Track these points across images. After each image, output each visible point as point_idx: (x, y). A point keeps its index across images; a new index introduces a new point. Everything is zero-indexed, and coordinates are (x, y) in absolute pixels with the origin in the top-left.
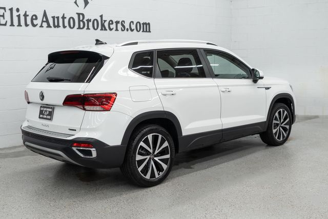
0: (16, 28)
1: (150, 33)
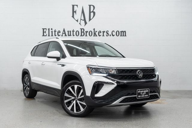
0: (51, 37)
1: (125, 37)
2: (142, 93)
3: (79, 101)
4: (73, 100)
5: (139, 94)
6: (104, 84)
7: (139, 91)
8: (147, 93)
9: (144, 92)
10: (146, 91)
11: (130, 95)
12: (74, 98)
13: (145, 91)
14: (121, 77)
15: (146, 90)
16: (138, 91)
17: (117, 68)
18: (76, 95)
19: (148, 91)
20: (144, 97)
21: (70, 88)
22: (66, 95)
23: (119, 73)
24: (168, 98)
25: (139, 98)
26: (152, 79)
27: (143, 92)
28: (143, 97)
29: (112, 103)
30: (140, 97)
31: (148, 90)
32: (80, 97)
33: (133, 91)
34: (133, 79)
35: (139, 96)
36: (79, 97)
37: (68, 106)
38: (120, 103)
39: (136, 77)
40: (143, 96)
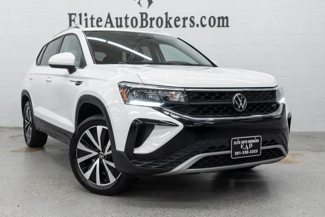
1: (227, 28)
2: (244, 146)
3: (107, 160)
4: (95, 157)
5: (237, 148)
6: (155, 126)
7: (236, 140)
8: (256, 146)
9: (248, 144)
10: (254, 141)
11: (214, 151)
12: (97, 153)
13: (250, 141)
14: (195, 109)
15: (254, 139)
16: (234, 140)
17: (186, 90)
18: (99, 147)
19: (257, 141)
20: (249, 154)
21: (88, 132)
22: (81, 146)
23: (190, 100)
24: (307, 150)
25: (237, 156)
26: (270, 114)
27: (245, 144)
28: (246, 155)
29: (173, 168)
30: (239, 156)
31: (257, 138)
32: (108, 151)
33: (223, 142)
34: (223, 115)
35: (237, 153)
36: (106, 153)
37: (85, 171)
38: (190, 168)
39: (231, 110)
40: (247, 152)
